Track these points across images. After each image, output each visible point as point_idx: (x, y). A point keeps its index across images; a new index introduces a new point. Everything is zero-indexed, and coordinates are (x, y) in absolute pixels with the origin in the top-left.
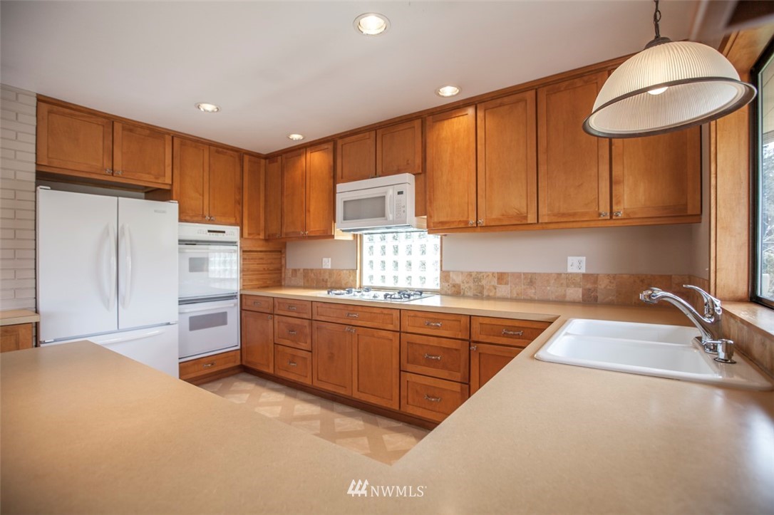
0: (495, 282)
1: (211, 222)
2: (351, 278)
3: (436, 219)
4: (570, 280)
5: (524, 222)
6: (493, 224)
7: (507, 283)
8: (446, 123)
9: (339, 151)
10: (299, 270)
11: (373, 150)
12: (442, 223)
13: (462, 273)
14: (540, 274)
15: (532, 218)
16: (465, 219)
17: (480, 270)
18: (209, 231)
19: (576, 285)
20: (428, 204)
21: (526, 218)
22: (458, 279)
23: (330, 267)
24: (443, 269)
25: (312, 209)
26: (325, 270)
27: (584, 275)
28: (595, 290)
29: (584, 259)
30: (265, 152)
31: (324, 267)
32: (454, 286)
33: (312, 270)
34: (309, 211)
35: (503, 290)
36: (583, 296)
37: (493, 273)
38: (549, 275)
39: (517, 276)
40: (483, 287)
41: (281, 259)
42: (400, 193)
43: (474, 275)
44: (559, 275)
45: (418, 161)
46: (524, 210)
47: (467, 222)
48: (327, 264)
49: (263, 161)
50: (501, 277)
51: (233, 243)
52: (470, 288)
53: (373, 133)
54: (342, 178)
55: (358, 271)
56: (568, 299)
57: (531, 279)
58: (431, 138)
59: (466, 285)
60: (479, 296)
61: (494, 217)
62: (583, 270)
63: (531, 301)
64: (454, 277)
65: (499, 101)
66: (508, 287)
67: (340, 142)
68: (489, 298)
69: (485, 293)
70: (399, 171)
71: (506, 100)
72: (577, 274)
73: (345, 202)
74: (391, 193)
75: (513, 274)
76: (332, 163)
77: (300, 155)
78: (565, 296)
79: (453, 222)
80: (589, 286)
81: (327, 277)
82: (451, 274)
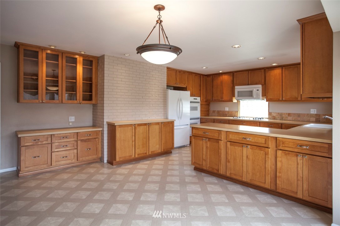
0: (287, 116)
1: (194, 96)
2: (236, 114)
3: (269, 98)
4: (312, 115)
5: (297, 100)
6: (287, 100)
7: (291, 116)
8: (272, 71)
9: (235, 76)
10: (216, 111)
11: (247, 77)
12: (271, 99)
13: (276, 113)
14: (302, 114)
15: (299, 99)
16: (278, 98)
17: (282, 112)
18: (194, 99)
19: (313, 117)
20: (266, 93)
21: (298, 98)
22: (275, 115)
23: (228, 110)
24: (270, 112)
25: (225, 92)
26: (226, 111)
27: (316, 114)
28: (319, 118)
29: (316, 110)
30: (206, 74)
31: (225, 110)
32: (273, 117)
33: (221, 111)
34: (223, 93)
35: (290, 118)
36: (316, 120)
37: (286, 113)
38: (305, 114)
39: (295, 114)
40: (283, 117)
41: (209, 107)
42: (258, 90)
43: (280, 114)
44: (308, 114)
45: (263, 81)
46: (297, 97)
47: (279, 99)
48: (227, 109)
49: (205, 76)
50: (289, 115)
51: (198, 102)
52: (279, 117)
53: (247, 72)
54: (236, 84)
55: (239, 112)
56: (311, 121)
57: (299, 115)
58: (267, 75)
59: (277, 116)
60: (282, 119)
61: (288, 98)
62: (316, 113)
63: (299, 121)
64: (273, 114)
65: (290, 66)
66: (291, 117)
67: (235, 74)
68: (285, 120)
69: (284, 119)
70: (256, 84)
71: (292, 66)
72: (313, 114)
73: (238, 92)
74: (255, 90)
75: (293, 114)
76: (232, 79)
77: (220, 76)
78: (310, 120)
79: (275, 99)
80: (317, 117)
81: (227, 113)
82: (272, 113)
